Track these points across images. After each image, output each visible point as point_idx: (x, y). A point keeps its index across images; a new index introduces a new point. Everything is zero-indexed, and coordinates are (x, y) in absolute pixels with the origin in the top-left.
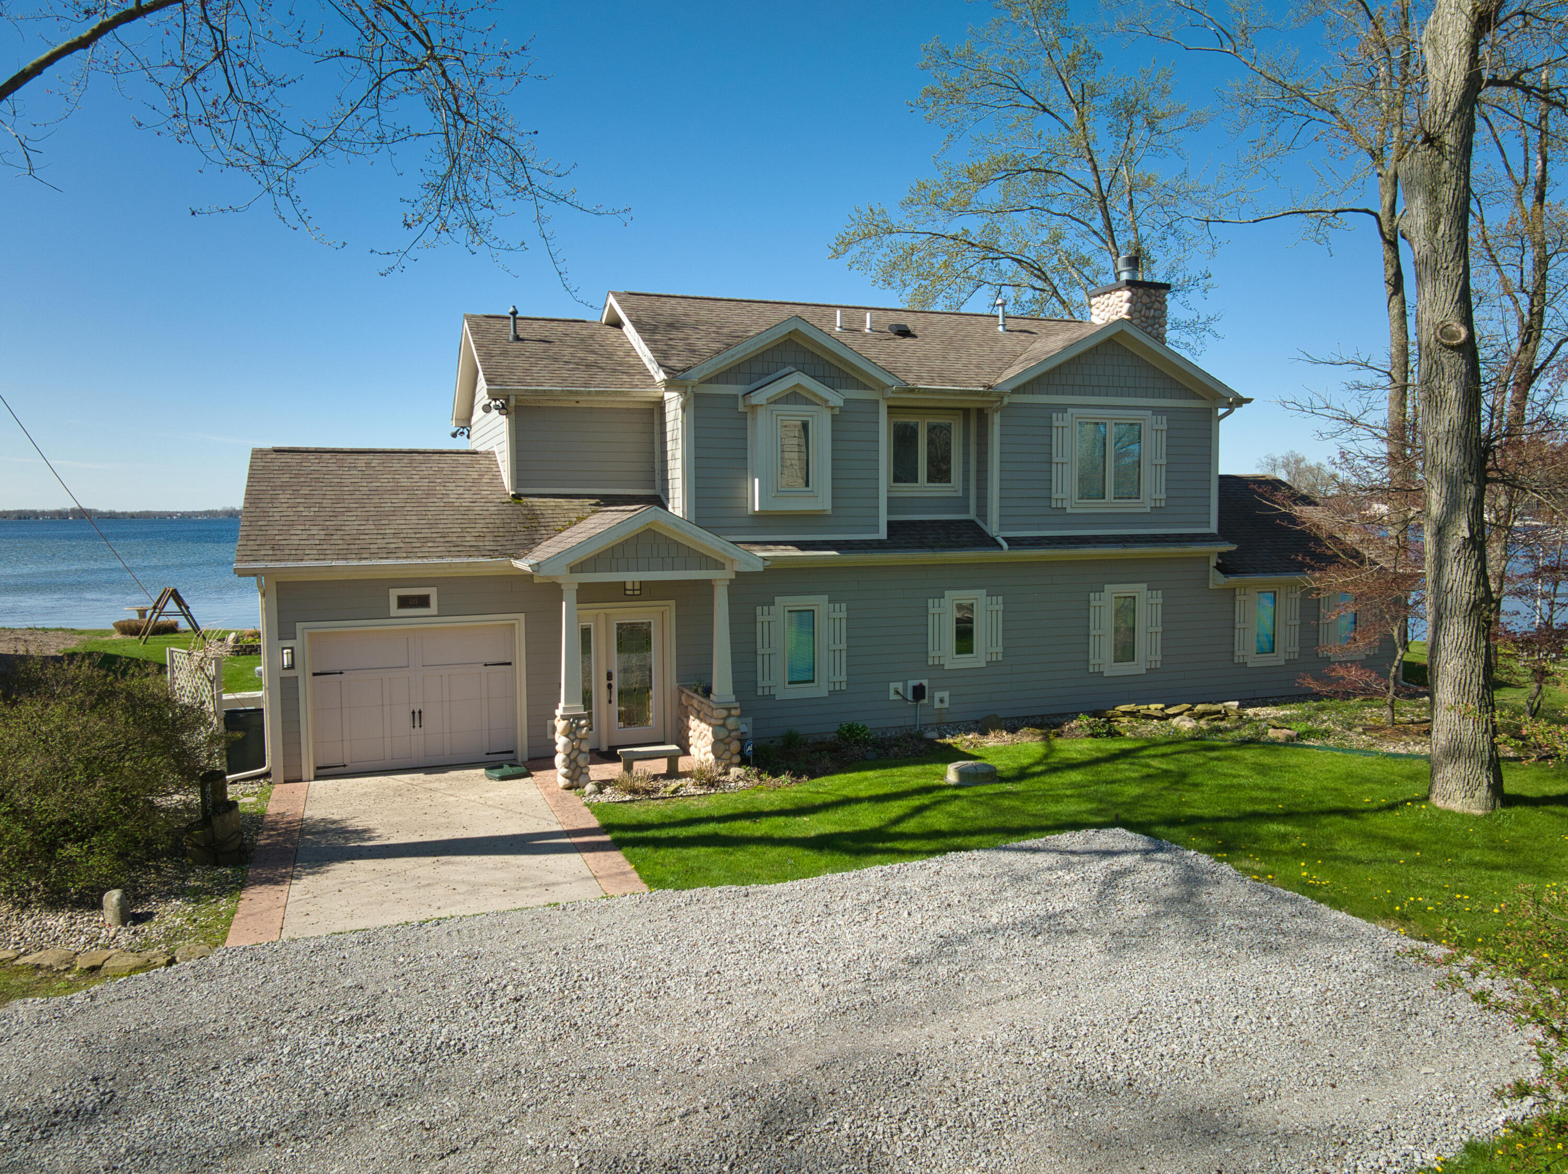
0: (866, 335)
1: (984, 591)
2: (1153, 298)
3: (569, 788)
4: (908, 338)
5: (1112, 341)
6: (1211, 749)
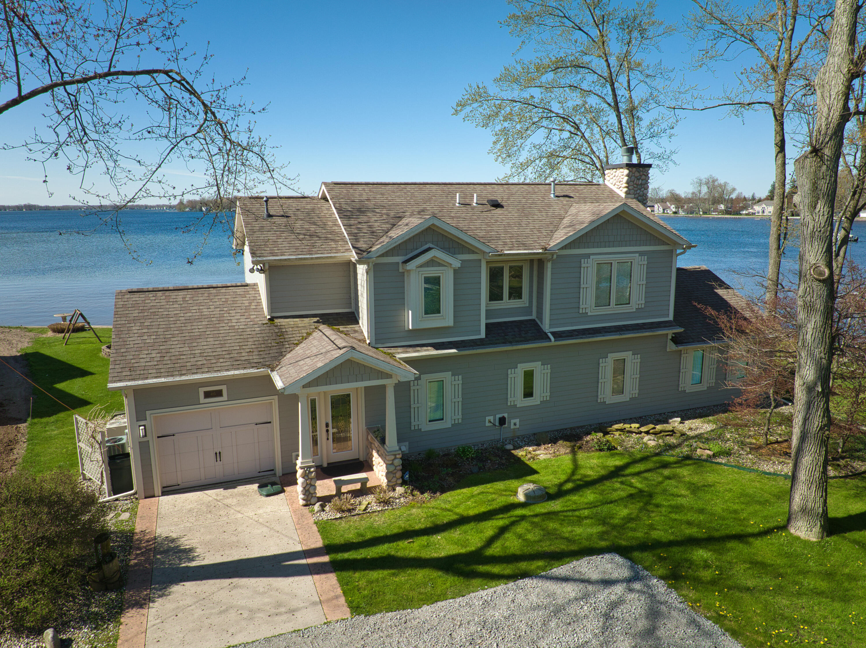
0: (473, 208)
1: (540, 363)
2: (642, 173)
3: (305, 505)
4: (499, 209)
5: (617, 216)
6: (665, 465)
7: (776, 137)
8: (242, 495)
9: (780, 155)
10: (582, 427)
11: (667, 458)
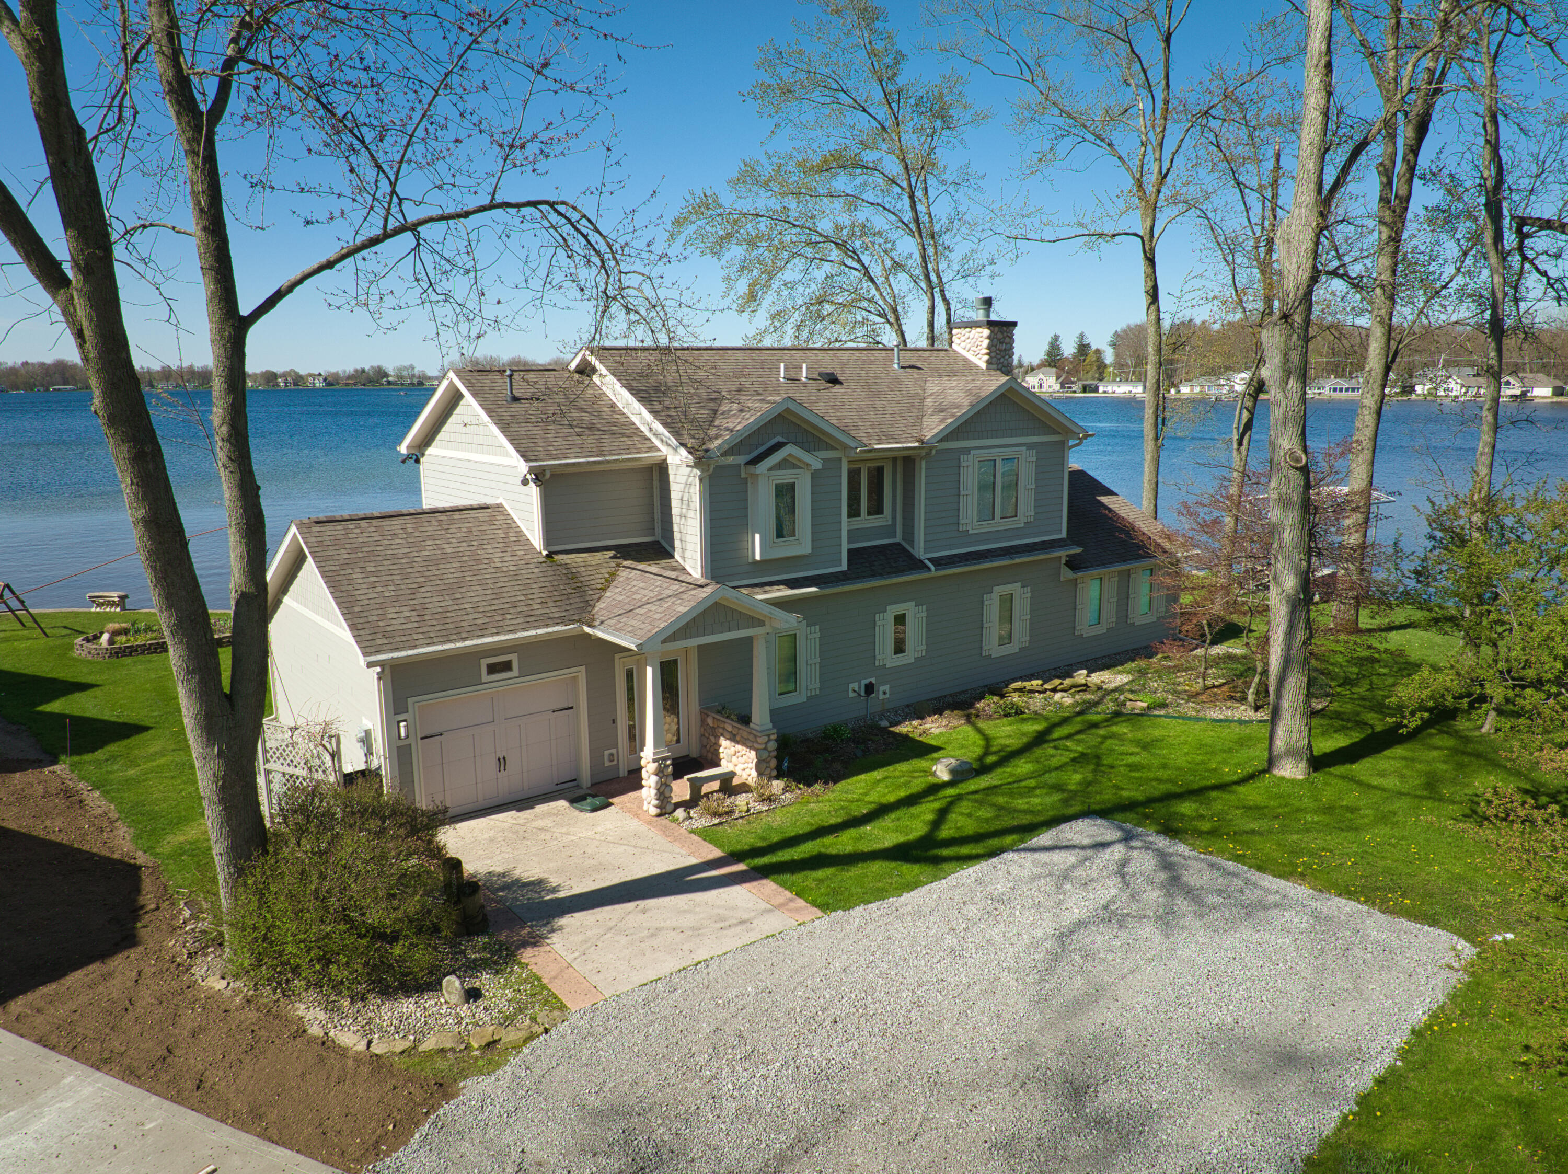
0: (805, 385)
1: (914, 603)
2: (1005, 334)
3: (659, 815)
4: (838, 386)
5: (1003, 395)
6: (1095, 725)
7: (1146, 282)
8: (549, 814)
9: (1153, 308)
10: (964, 692)
11: (1093, 717)
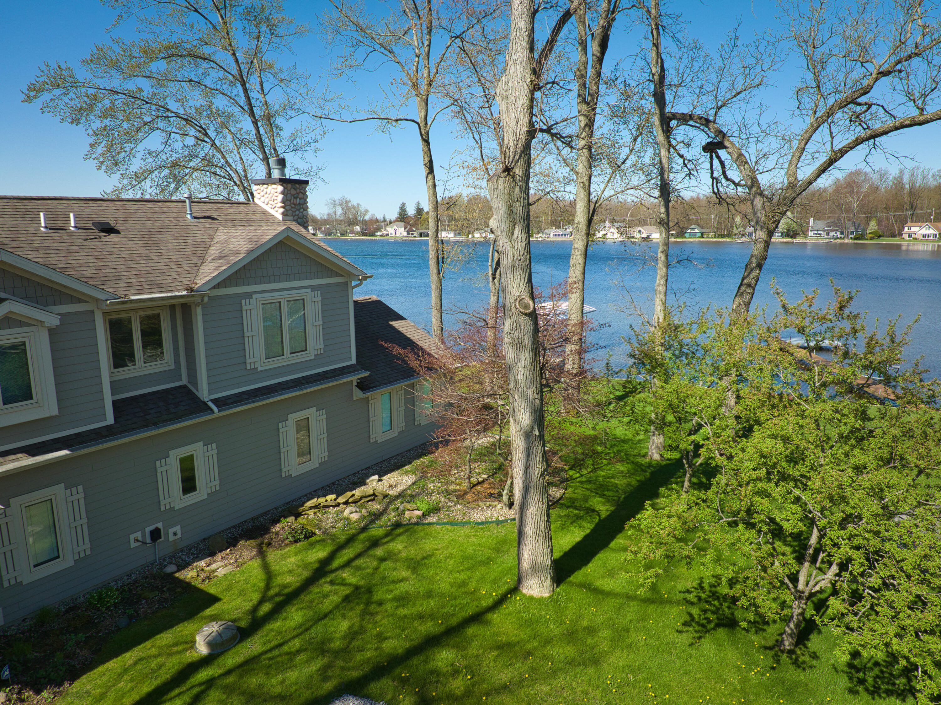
0: (71, 234)
1: (201, 443)
2: (298, 191)
4: (112, 235)
5: (281, 243)
6: (375, 543)
7: (424, 157)
9: (430, 177)
11: (376, 531)
